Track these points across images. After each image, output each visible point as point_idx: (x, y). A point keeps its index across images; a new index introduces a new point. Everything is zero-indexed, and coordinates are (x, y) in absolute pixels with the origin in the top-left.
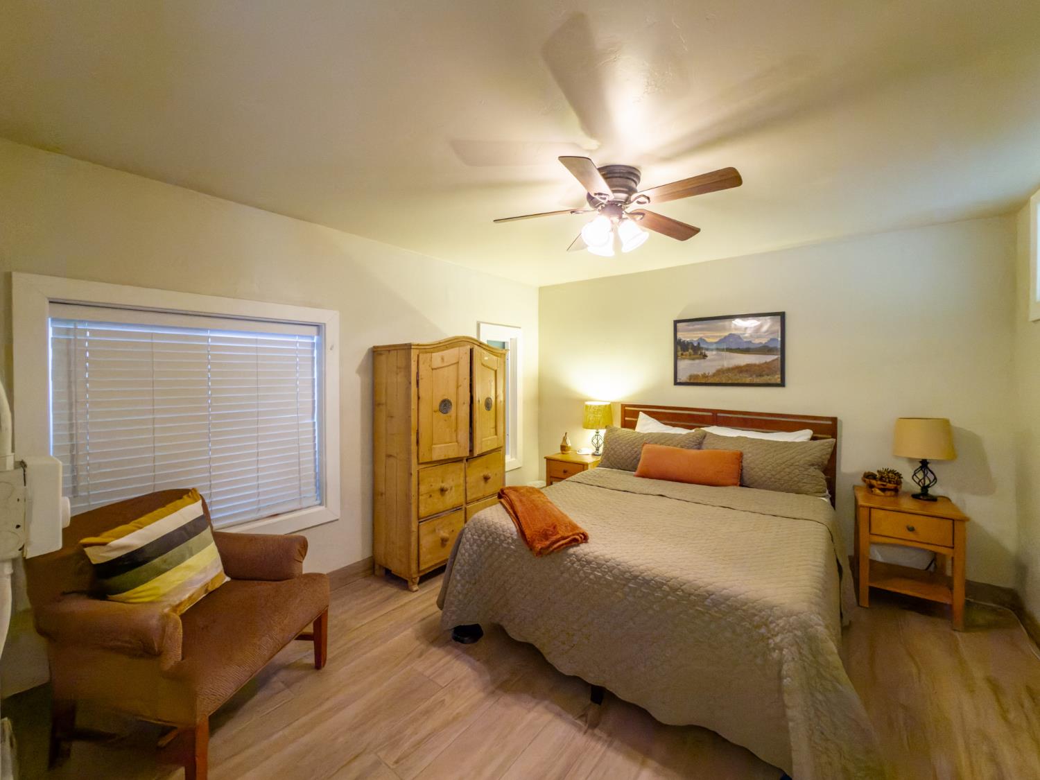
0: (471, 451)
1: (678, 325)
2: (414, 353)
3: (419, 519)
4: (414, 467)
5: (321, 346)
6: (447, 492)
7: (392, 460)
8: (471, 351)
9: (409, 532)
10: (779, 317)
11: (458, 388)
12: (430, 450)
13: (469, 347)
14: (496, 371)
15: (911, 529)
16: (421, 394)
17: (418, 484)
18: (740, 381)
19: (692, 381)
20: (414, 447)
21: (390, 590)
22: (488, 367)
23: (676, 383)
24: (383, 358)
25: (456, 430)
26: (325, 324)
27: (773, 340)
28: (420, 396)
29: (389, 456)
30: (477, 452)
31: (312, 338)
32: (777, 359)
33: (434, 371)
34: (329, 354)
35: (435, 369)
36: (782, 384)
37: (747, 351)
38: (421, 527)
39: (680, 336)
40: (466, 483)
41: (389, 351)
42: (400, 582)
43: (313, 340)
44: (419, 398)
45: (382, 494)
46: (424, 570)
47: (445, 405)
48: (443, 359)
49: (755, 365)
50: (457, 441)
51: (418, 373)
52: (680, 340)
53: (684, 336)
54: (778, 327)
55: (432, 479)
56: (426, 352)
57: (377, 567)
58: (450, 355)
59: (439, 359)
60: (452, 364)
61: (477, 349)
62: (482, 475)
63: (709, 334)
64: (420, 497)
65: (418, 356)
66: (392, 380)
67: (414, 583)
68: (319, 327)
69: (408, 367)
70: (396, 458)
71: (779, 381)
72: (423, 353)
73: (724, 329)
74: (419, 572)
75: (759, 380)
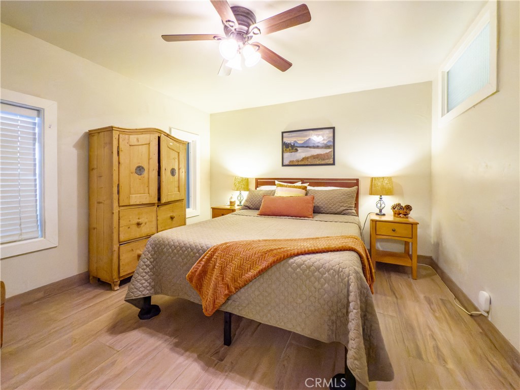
0: (159, 199)
1: (284, 134)
2: (115, 134)
3: (119, 242)
4: (116, 209)
5: (42, 125)
6: (142, 225)
7: (101, 205)
8: (159, 138)
9: (112, 252)
10: (332, 130)
11: (149, 160)
12: (129, 198)
13: (157, 135)
14: (179, 153)
15: (394, 231)
16: (121, 161)
17: (119, 220)
18: (314, 163)
19: (291, 164)
20: (115, 196)
21: (99, 291)
22: (173, 150)
23: (283, 165)
24: (95, 138)
25: (148, 186)
26: (43, 109)
27: (329, 141)
28: (120, 162)
29: (99, 203)
30: (163, 200)
31: (34, 119)
32: (331, 151)
33: (132, 147)
34: (47, 130)
35: (132, 146)
36: (334, 164)
37: (318, 147)
38: (121, 248)
39: (285, 140)
40: (157, 220)
41: (99, 133)
42: (105, 285)
43: (35, 120)
44: (119, 163)
45: (94, 229)
46: (122, 277)
47: (140, 170)
48: (138, 140)
49: (321, 154)
50: (149, 193)
51: (118, 147)
52: (285, 142)
53: (287, 140)
54: (332, 135)
55: (130, 217)
56: (126, 134)
57: (91, 278)
58: (144, 138)
59: (135, 140)
60: (146, 144)
61: (163, 137)
62: (169, 215)
63: (299, 139)
64: (121, 229)
65: (119, 135)
66: (101, 152)
67: (115, 285)
68: (39, 111)
69: (111, 143)
70: (104, 203)
71: (332, 162)
72: (121, 134)
73: (306, 136)
74: (119, 277)
75: (323, 162)
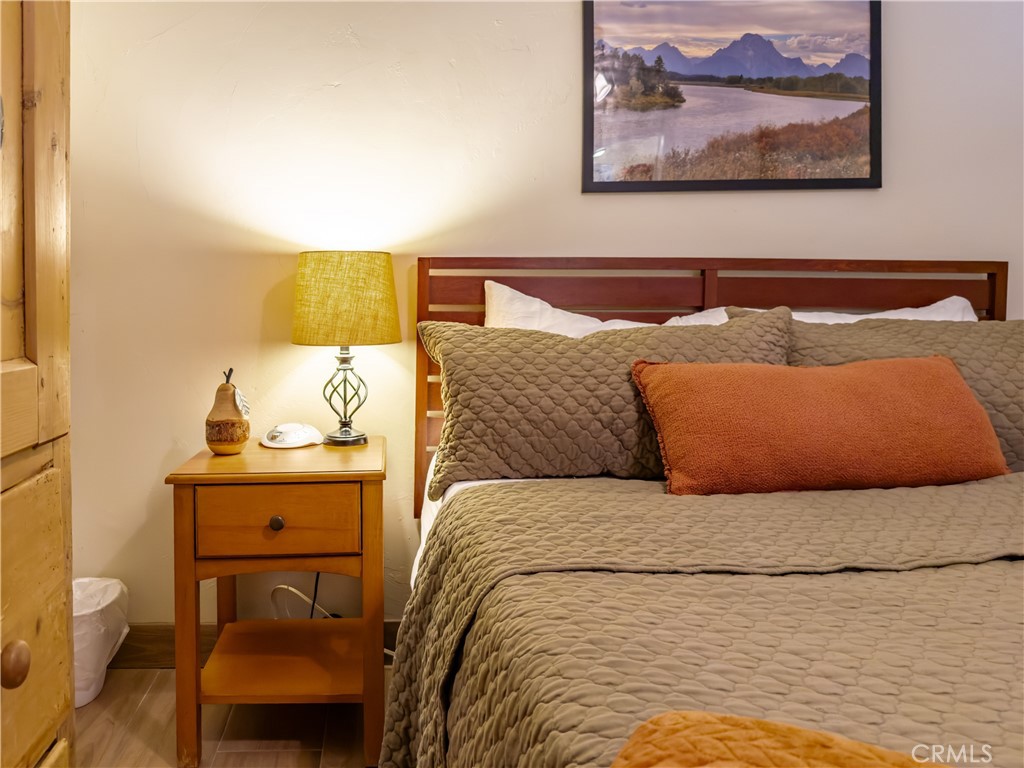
19: (638, 178)
23: (589, 186)
27: (853, 58)
32: (860, 113)
36: (874, 182)
37: (790, 86)
71: (865, 172)
75: (820, 171)
